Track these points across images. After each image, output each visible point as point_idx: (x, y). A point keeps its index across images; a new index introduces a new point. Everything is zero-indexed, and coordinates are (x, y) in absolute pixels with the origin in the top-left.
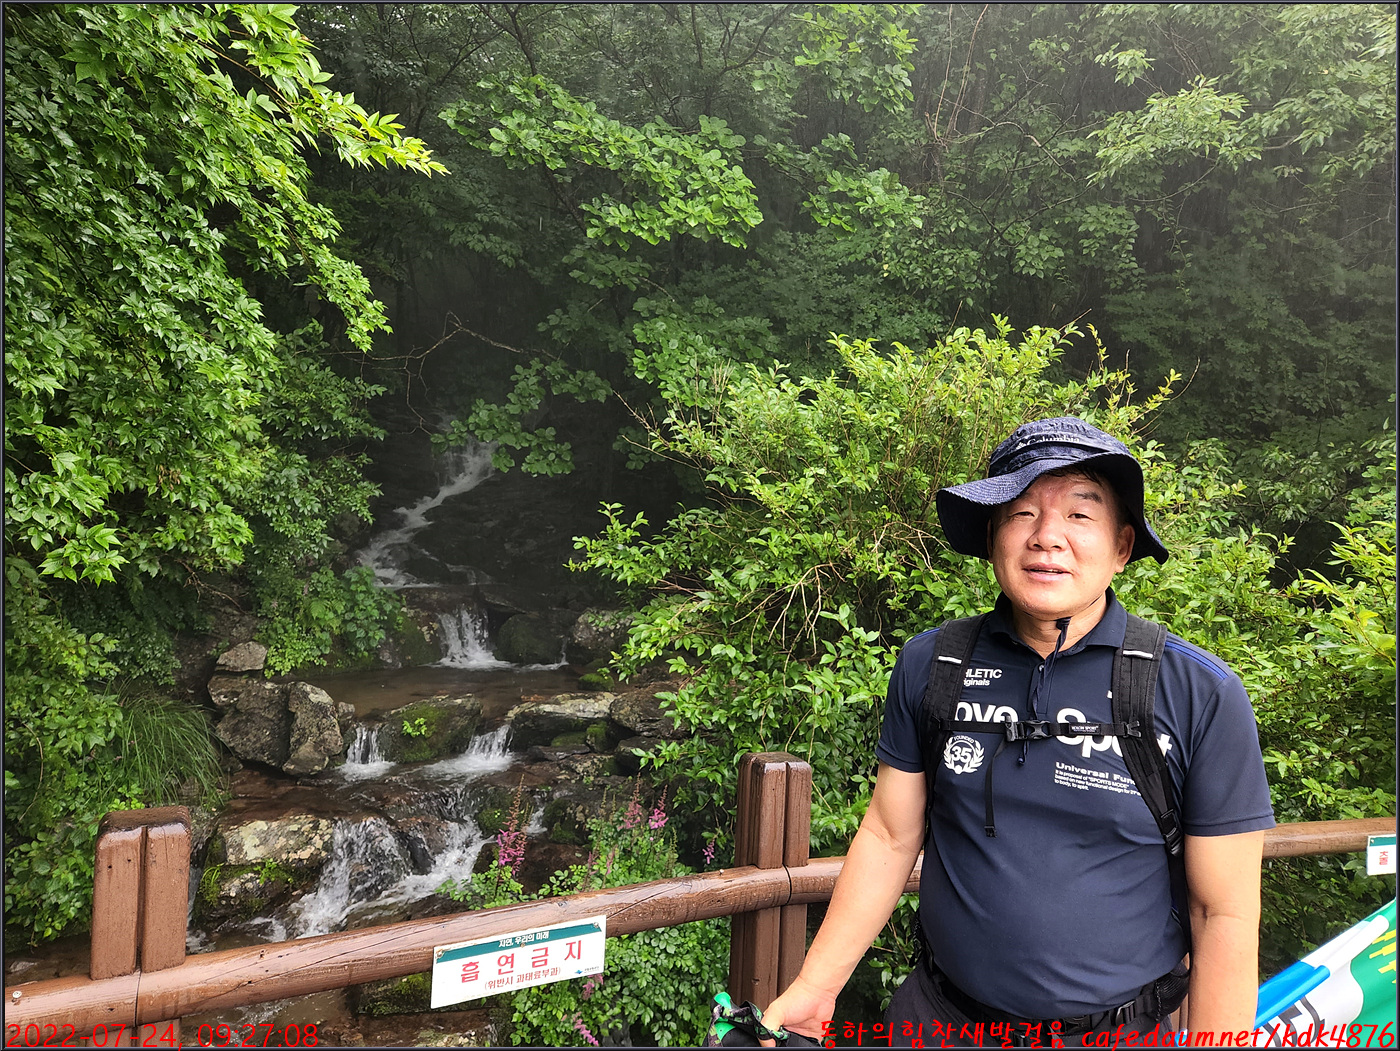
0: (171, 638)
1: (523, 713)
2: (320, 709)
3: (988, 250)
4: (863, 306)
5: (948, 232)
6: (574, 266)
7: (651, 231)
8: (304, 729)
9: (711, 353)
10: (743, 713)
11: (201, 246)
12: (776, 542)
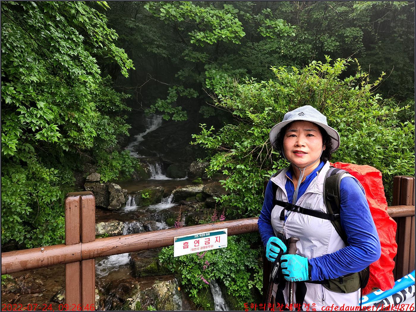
0: (73, 172)
1: (177, 191)
2: (117, 190)
3: (315, 44)
4: (275, 64)
5: (302, 39)
6: (185, 56)
7: (211, 40)
8: (113, 196)
9: (229, 79)
10: (247, 186)
11: (77, 40)
12: (256, 132)
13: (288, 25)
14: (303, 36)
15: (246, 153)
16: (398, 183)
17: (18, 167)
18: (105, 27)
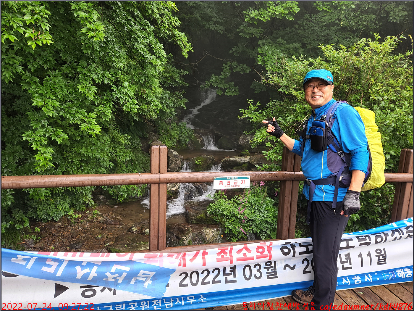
0: (140, 139)
1: (225, 160)
2: (175, 156)
3: (379, 14)
4: (333, 37)
5: (365, 9)
6: (240, 32)
7: (264, 17)
8: (172, 160)
9: (281, 55)
11: (149, 30)
12: (299, 108)
14: (366, 6)
16: (404, 155)
18: (170, 16)
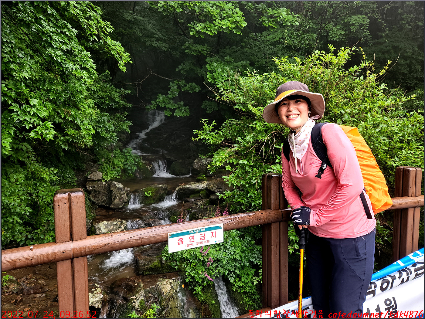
0: (74, 171)
1: (180, 188)
2: (119, 189)
3: (319, 34)
4: (279, 55)
5: (306, 29)
6: (185, 49)
7: (211, 31)
8: (115, 195)
9: (231, 72)
10: (250, 181)
11: (70, 34)
12: (259, 126)
13: (292, 14)
14: (307, 25)
15: (249, 148)
16: (400, 174)
17: (17, 167)
18: (99, 19)
